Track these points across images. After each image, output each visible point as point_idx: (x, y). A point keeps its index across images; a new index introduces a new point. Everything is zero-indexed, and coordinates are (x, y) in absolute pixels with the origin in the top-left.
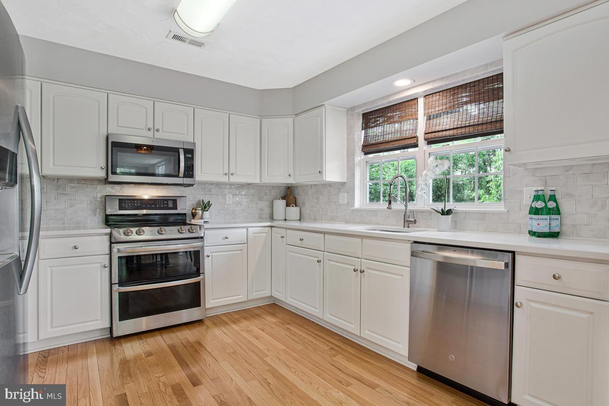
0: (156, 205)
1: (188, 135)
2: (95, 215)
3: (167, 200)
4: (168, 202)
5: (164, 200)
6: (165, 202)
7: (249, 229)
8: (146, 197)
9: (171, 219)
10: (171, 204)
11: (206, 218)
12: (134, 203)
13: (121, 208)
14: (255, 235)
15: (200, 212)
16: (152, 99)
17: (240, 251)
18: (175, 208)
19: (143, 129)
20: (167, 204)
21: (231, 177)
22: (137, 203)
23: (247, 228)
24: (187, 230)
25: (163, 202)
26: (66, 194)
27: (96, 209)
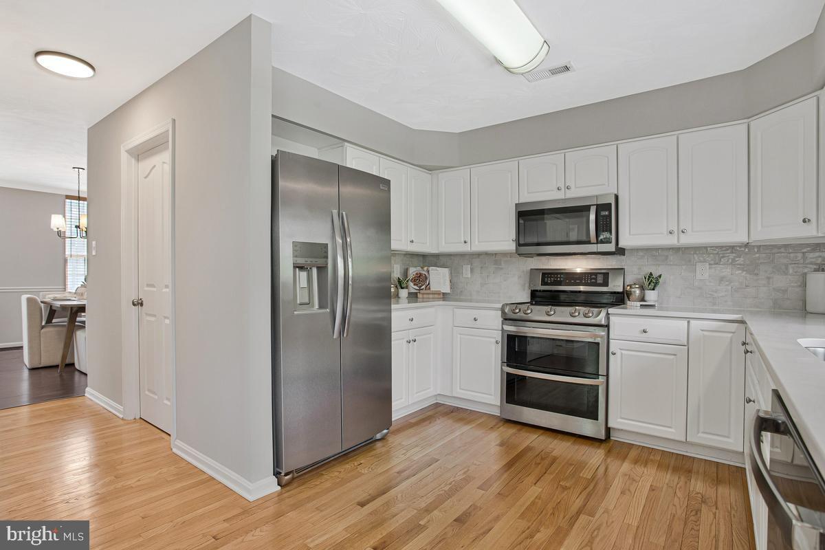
0: (581, 280)
1: (608, 186)
2: (524, 290)
3: (596, 274)
4: (596, 276)
5: (591, 274)
6: (593, 276)
7: (692, 322)
8: (579, 270)
9: (582, 298)
10: (600, 279)
11: (650, 301)
12: (557, 277)
13: (544, 283)
14: (705, 333)
15: (638, 292)
16: (561, 151)
17: (673, 357)
18: (606, 284)
19: (552, 190)
20: (596, 279)
21: (682, 235)
22: (560, 278)
23: (688, 319)
24: (581, 313)
25: (591, 276)
26: (502, 269)
27: (525, 284)
